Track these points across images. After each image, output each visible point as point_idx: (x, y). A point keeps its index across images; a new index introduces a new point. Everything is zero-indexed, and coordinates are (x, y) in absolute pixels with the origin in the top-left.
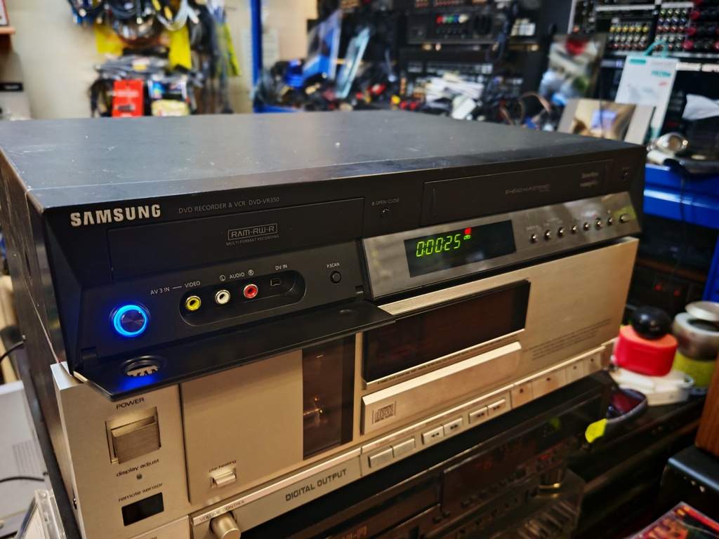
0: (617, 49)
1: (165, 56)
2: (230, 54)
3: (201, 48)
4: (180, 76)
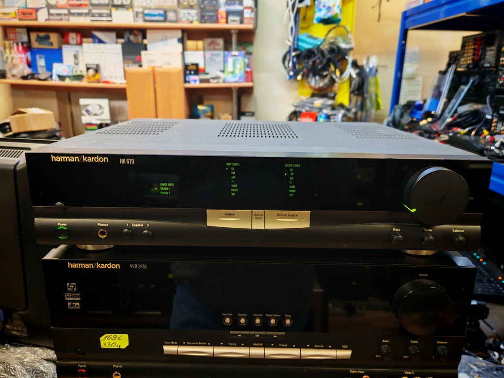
1: (333, 98)
2: (377, 96)
3: (356, 92)
4: (340, 110)
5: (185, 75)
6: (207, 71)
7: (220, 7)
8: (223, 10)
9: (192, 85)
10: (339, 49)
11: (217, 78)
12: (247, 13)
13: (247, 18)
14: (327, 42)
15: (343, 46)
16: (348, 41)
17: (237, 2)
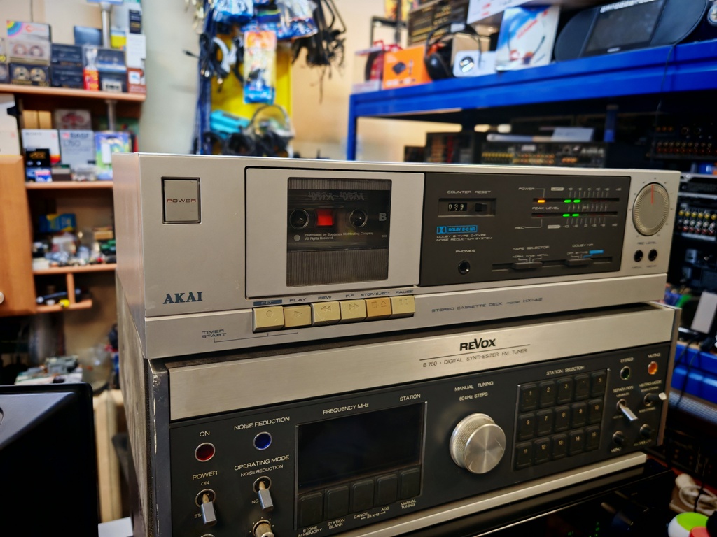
0: (687, 231)
5: (26, 167)
6: (64, 161)
7: (87, 64)
8: (92, 69)
9: (40, 184)
10: (276, 137)
11: (86, 173)
12: (134, 77)
13: (135, 85)
14: (257, 125)
15: (281, 133)
16: (286, 127)
17: (115, 59)
